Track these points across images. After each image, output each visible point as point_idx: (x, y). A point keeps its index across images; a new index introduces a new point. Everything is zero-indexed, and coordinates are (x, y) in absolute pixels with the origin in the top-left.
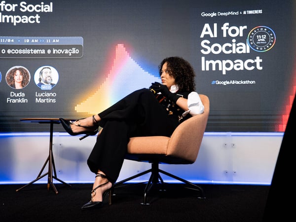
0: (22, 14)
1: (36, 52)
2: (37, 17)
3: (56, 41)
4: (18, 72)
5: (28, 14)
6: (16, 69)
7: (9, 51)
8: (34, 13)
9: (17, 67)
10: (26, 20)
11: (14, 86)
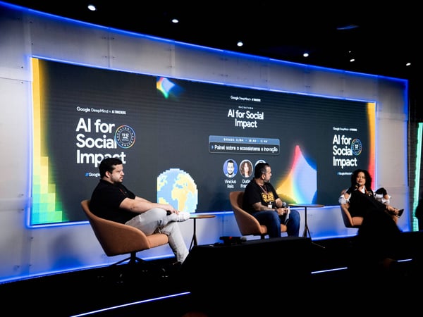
0: (247, 120)
1: (255, 149)
2: (256, 123)
3: (266, 141)
4: (246, 164)
5: (251, 120)
6: (245, 162)
7: (241, 149)
8: (254, 120)
9: (246, 161)
10: (250, 125)
11: (244, 175)
